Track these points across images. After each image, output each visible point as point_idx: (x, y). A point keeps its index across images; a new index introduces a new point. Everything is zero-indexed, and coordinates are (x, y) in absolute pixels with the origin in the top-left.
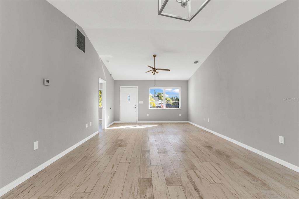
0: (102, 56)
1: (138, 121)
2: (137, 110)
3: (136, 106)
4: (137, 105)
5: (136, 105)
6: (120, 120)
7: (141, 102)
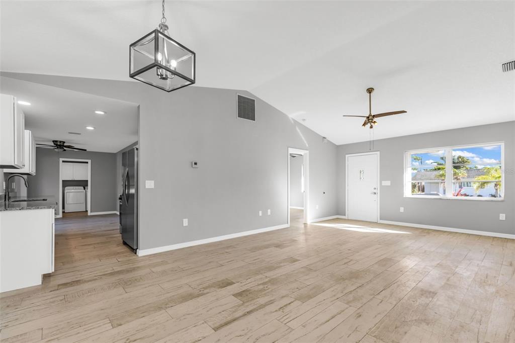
0: (293, 115)
1: (380, 219)
2: (377, 198)
3: (375, 191)
4: (379, 189)
5: (375, 189)
6: (346, 215)
7: (387, 183)
